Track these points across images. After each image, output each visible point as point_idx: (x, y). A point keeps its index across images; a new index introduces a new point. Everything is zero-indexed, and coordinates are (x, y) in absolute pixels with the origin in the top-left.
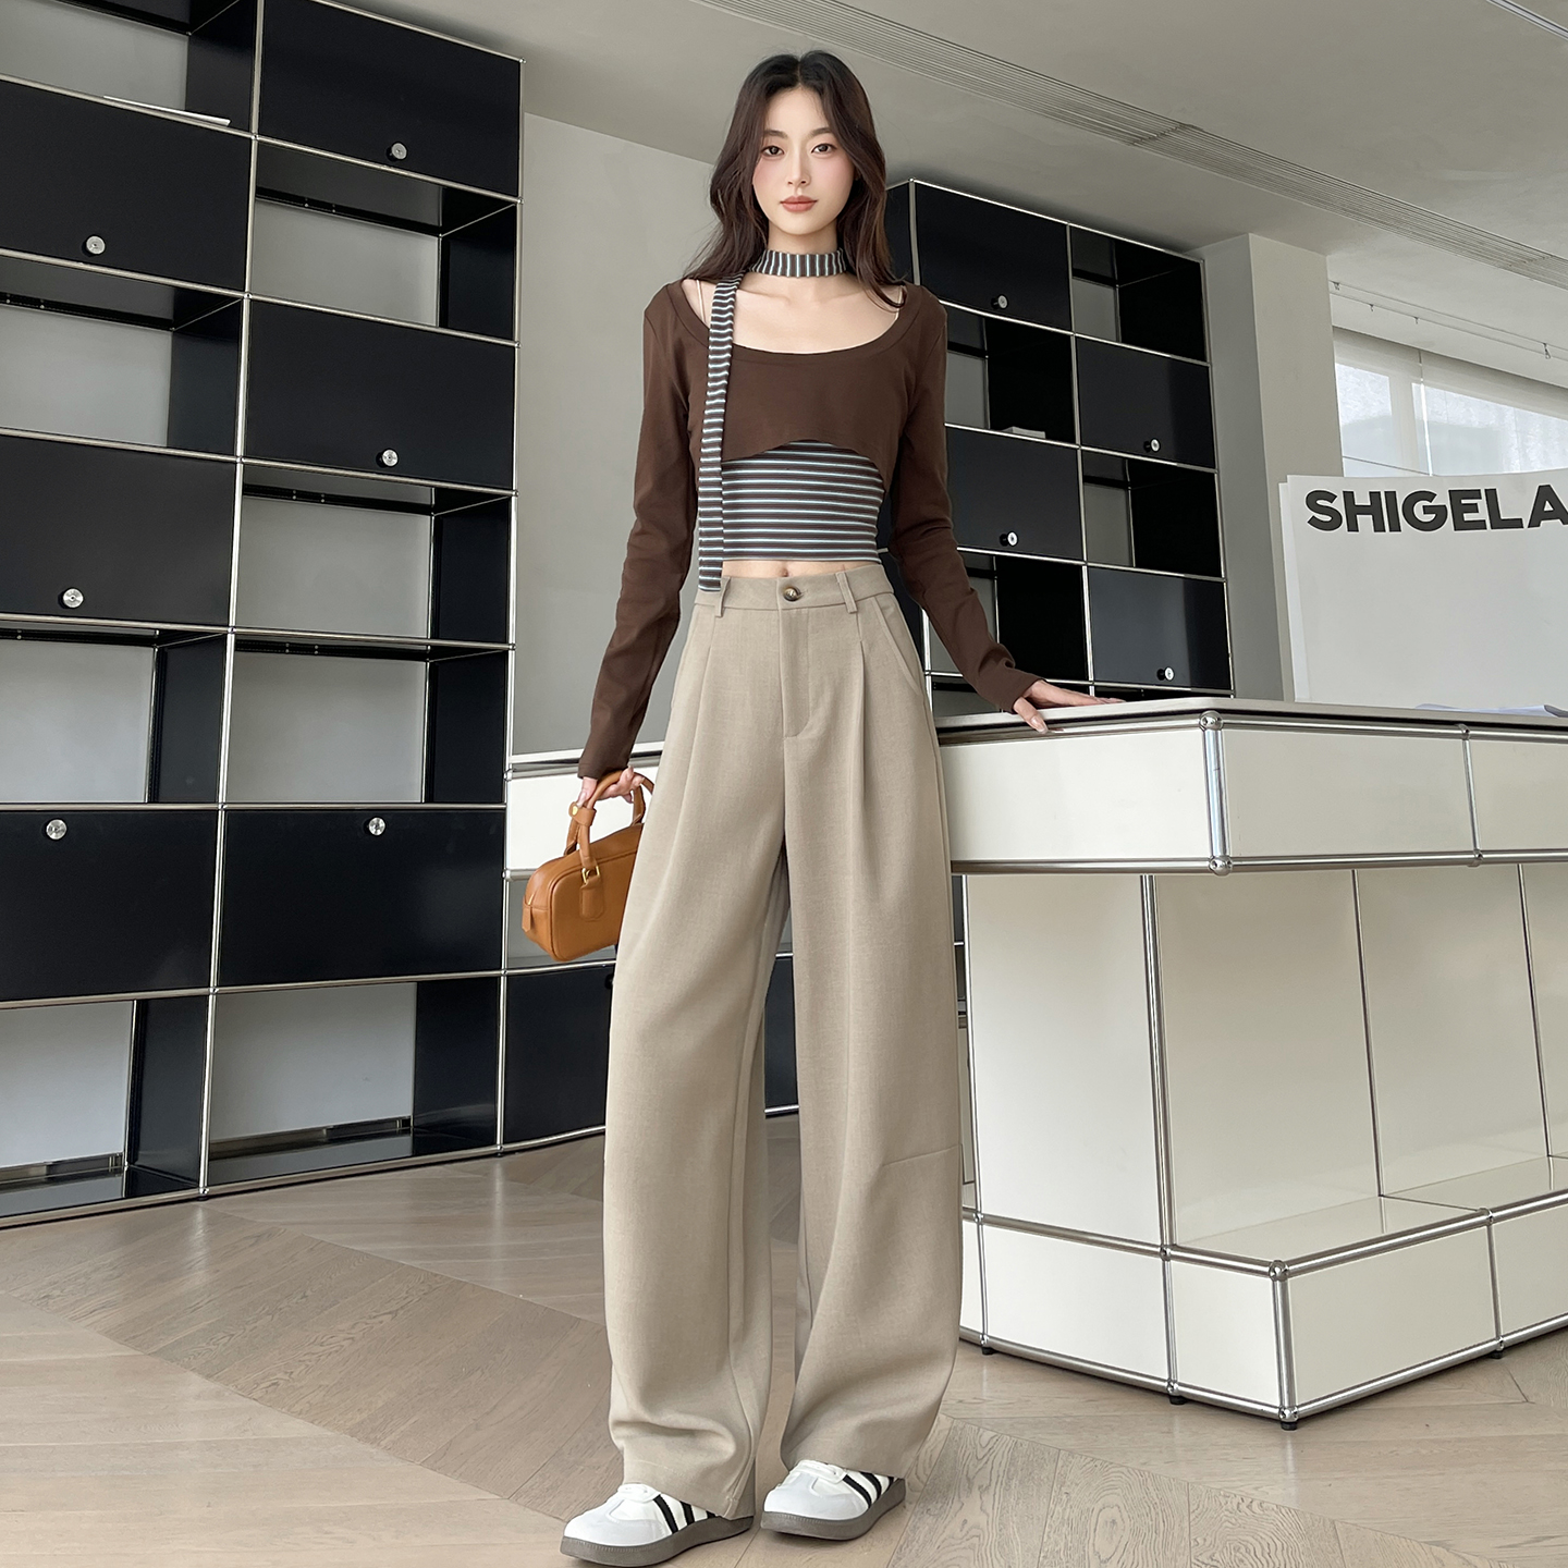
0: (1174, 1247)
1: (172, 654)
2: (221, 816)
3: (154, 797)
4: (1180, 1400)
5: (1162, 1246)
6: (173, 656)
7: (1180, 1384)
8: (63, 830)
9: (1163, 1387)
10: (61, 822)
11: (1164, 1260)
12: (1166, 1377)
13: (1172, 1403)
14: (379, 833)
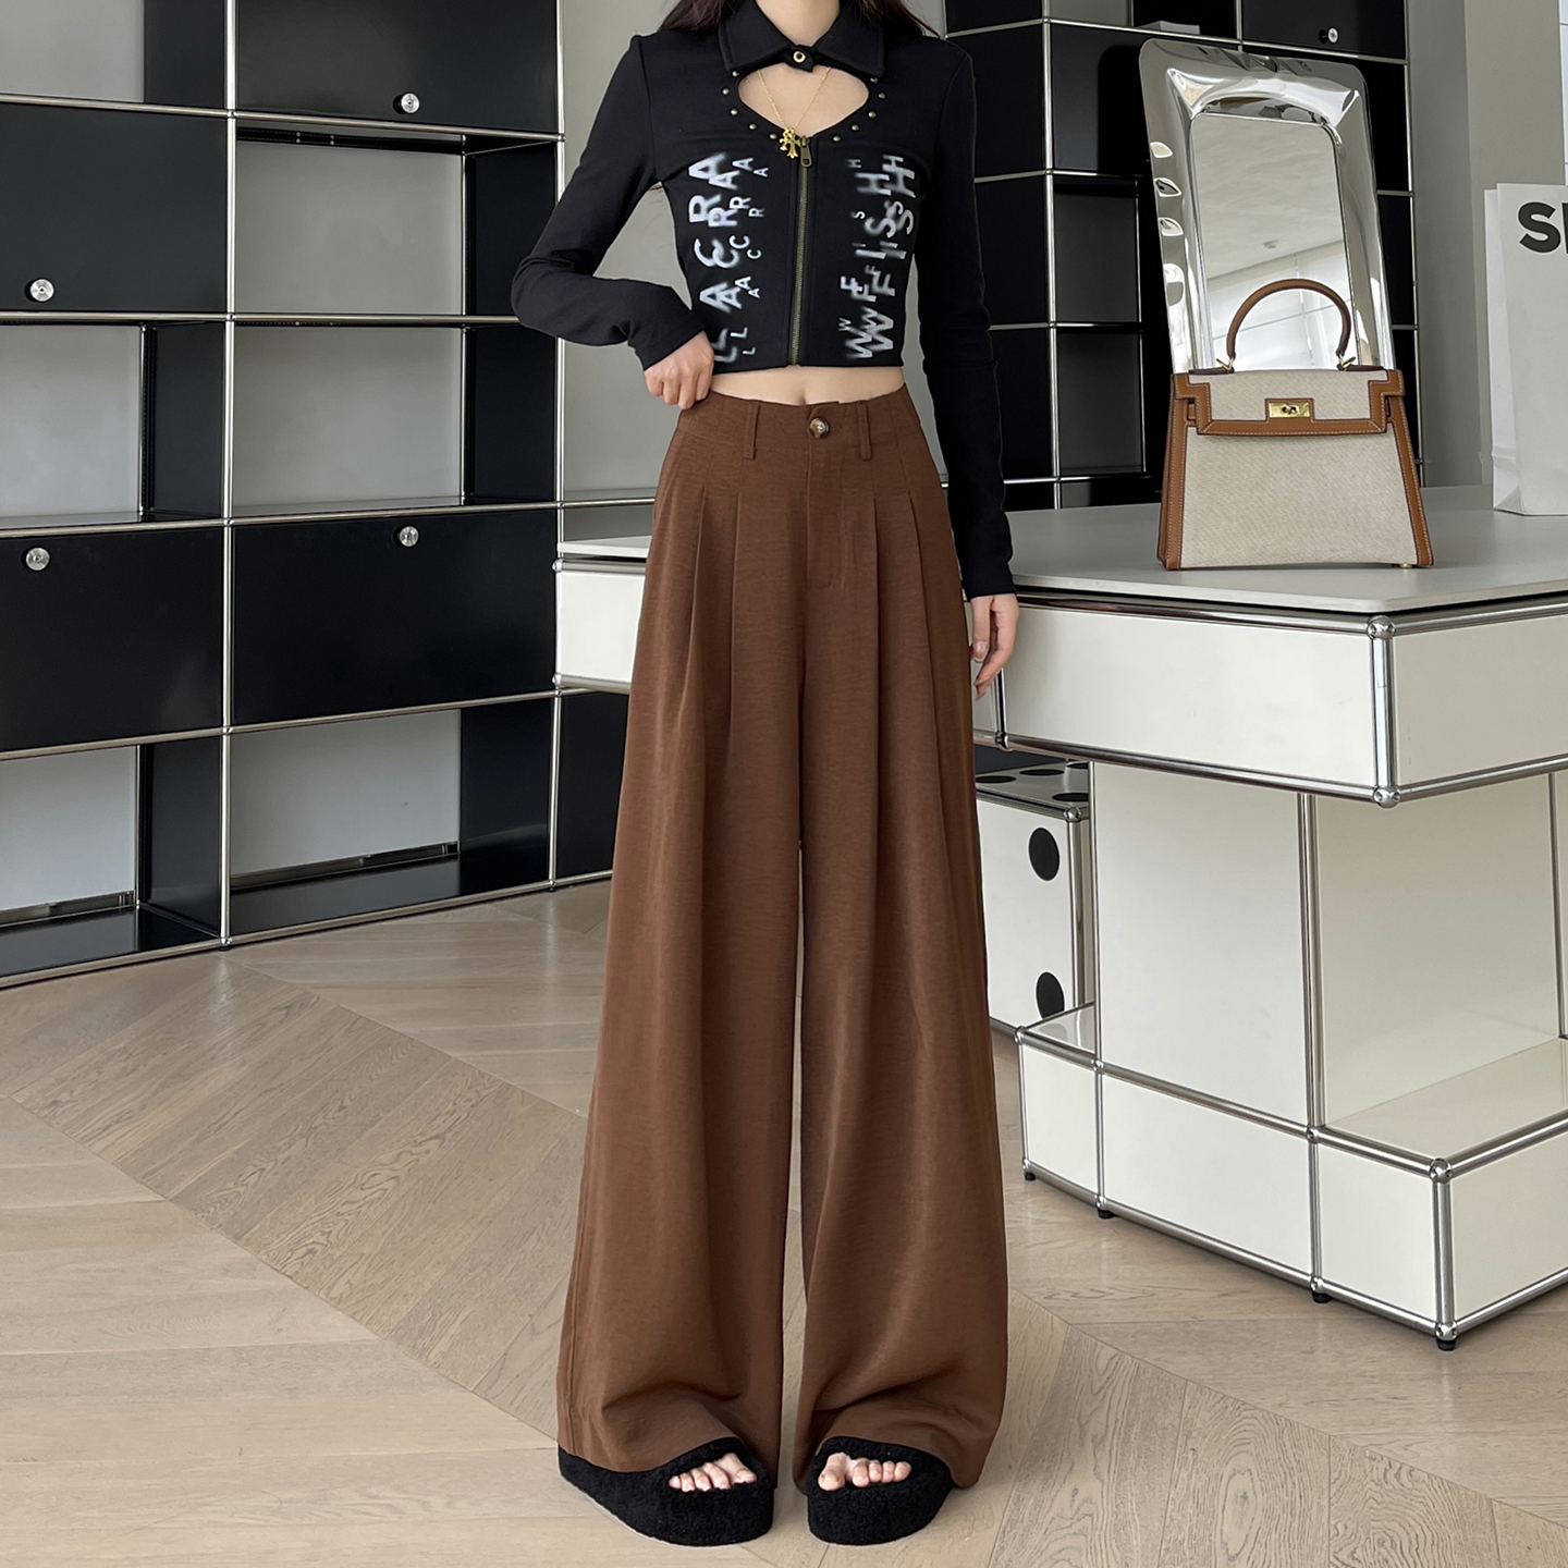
0: (1323, 1129)
2: (227, 534)
4: (1324, 1298)
5: (1308, 1127)
7: (1325, 1281)
8: (44, 561)
9: (1305, 1281)
10: (42, 551)
11: (1310, 1143)
12: (1310, 1271)
13: (1314, 1301)
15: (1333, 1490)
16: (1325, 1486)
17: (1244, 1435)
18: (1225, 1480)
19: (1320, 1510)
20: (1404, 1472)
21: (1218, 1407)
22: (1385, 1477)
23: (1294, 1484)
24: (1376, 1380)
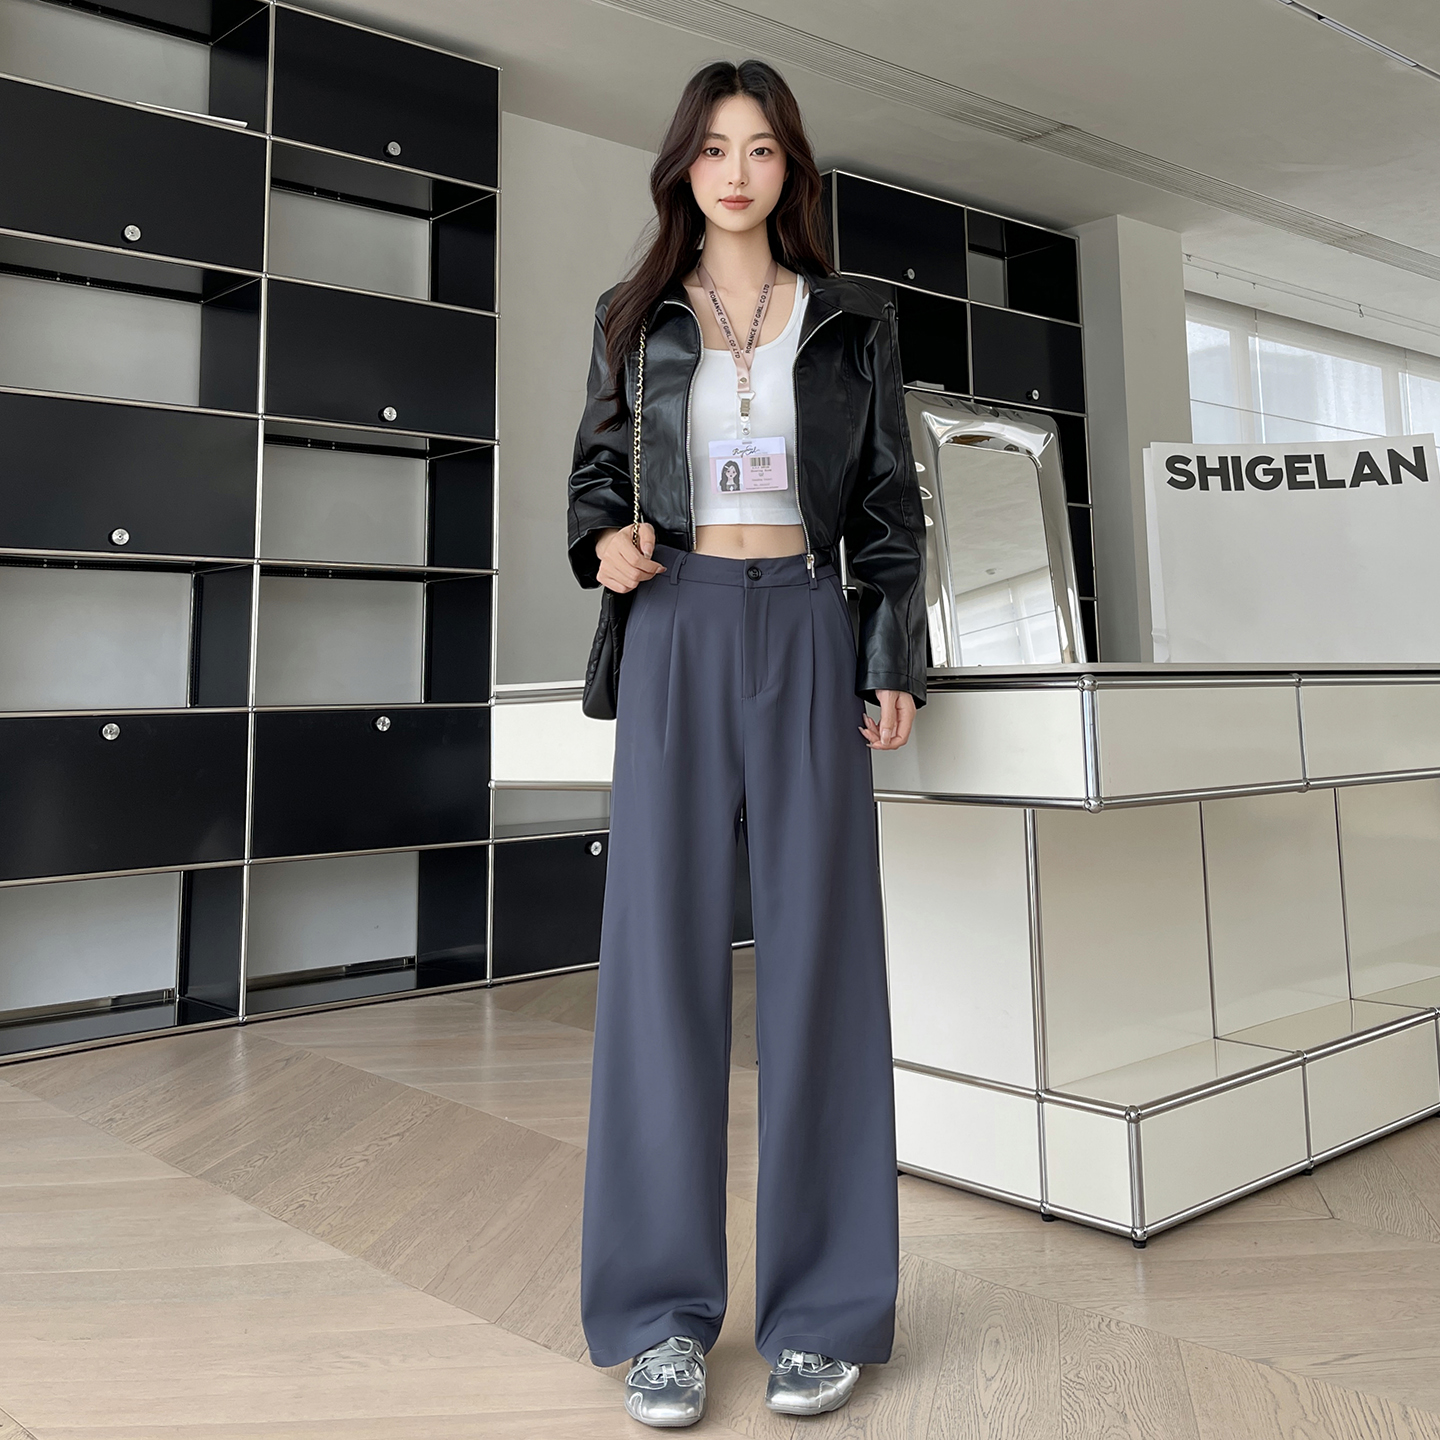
0: (1048, 1091)
1: (207, 579)
2: (251, 718)
3: (195, 700)
4: (1050, 1218)
5: (1037, 1091)
6: (208, 581)
7: (1051, 1205)
8: (116, 733)
9: (1036, 1207)
10: (115, 726)
11: (1038, 1102)
12: (1040, 1199)
13: (1044, 1220)
14: (385, 729)
15: (1062, 1335)
16: (1056, 1333)
17: (996, 1304)
18: (983, 1332)
19: (1053, 1349)
20: (1113, 1324)
21: (978, 1287)
22: (1099, 1326)
23: (1033, 1333)
24: (1091, 1267)
